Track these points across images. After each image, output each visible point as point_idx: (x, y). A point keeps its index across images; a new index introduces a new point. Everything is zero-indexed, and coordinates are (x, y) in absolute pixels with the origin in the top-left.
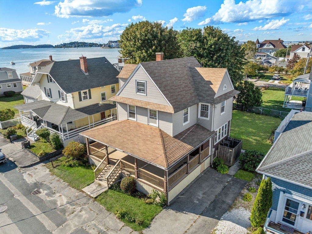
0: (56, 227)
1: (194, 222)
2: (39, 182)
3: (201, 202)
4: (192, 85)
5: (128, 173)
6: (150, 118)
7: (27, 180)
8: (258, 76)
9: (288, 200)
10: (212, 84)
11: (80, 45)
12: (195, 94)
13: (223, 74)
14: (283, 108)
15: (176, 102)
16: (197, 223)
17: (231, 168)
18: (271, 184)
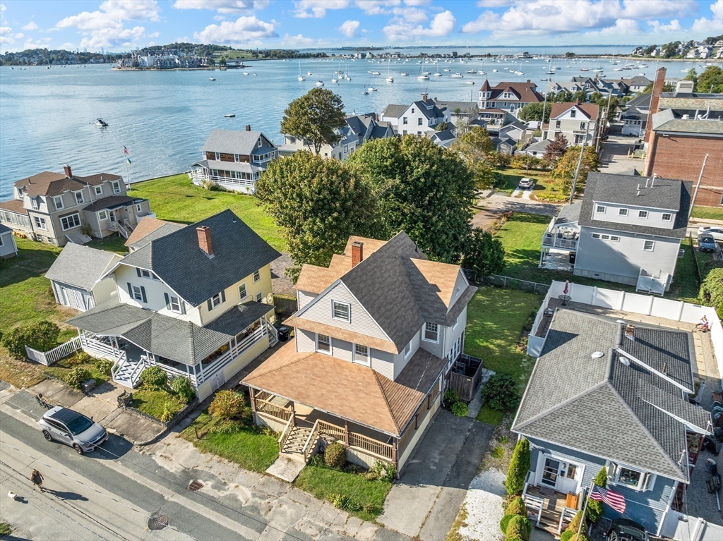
0: (258, 534)
1: (438, 497)
2: (189, 469)
3: (440, 466)
4: (410, 292)
5: (333, 439)
6: (356, 353)
7: (166, 467)
8: (492, 183)
9: (547, 459)
10: (440, 291)
11: (53, 59)
12: (417, 307)
13: (456, 275)
14: (540, 269)
15: (396, 332)
16: (441, 497)
17: (471, 405)
18: (528, 444)
